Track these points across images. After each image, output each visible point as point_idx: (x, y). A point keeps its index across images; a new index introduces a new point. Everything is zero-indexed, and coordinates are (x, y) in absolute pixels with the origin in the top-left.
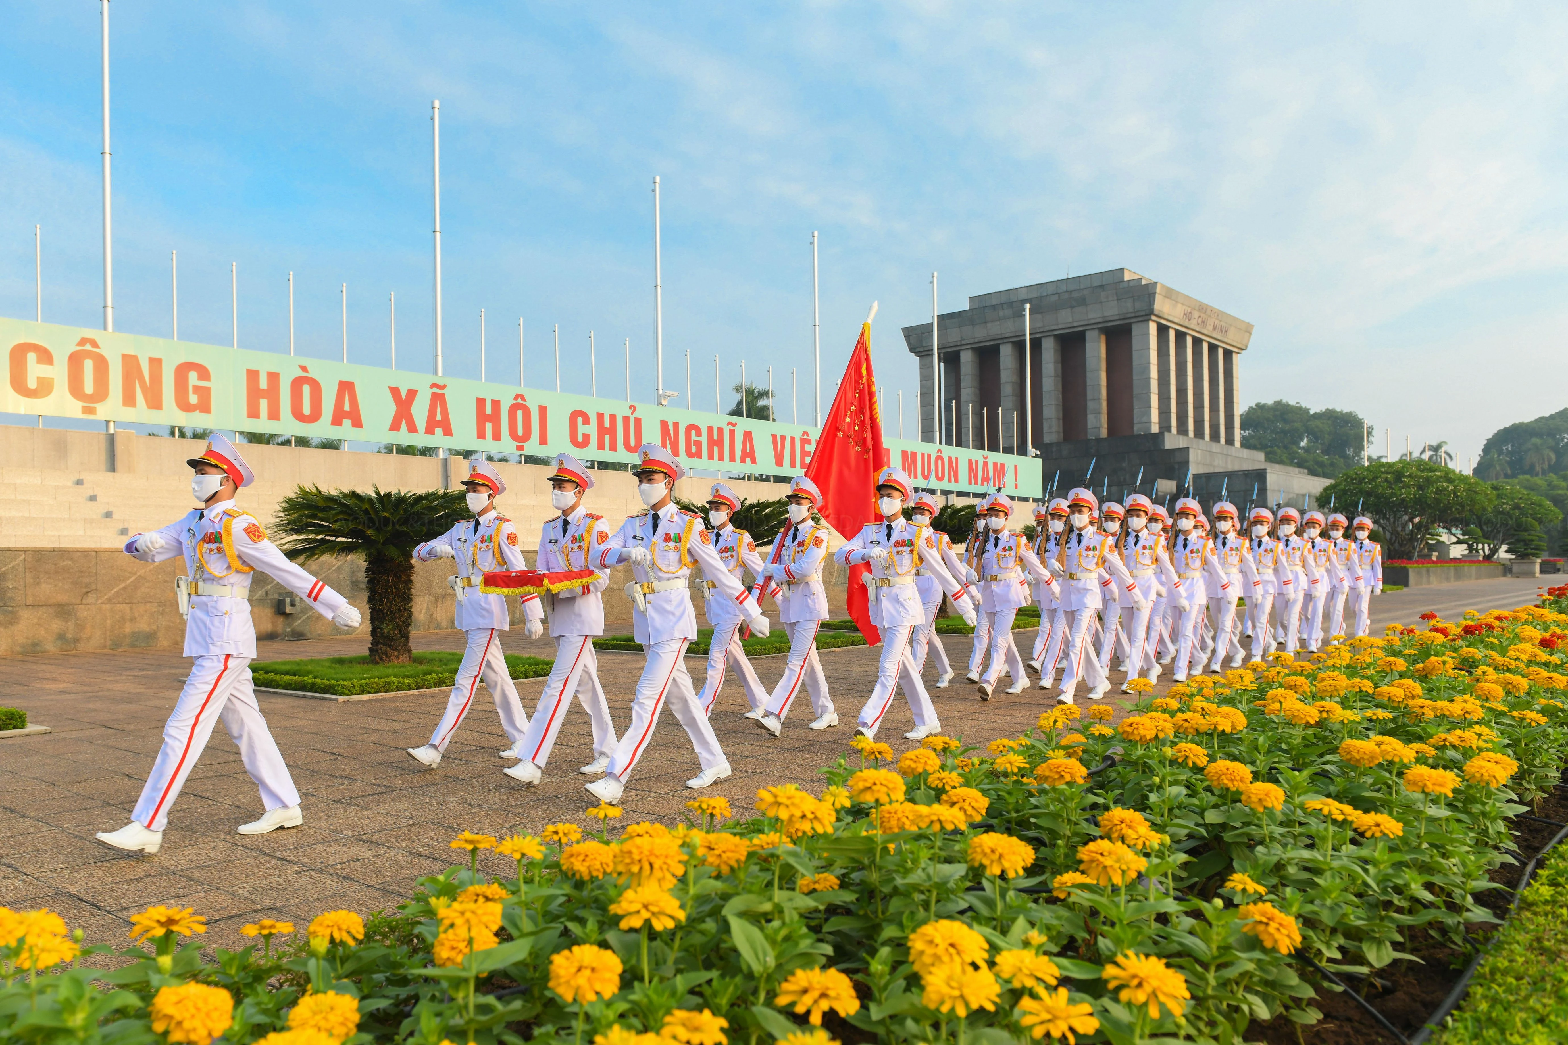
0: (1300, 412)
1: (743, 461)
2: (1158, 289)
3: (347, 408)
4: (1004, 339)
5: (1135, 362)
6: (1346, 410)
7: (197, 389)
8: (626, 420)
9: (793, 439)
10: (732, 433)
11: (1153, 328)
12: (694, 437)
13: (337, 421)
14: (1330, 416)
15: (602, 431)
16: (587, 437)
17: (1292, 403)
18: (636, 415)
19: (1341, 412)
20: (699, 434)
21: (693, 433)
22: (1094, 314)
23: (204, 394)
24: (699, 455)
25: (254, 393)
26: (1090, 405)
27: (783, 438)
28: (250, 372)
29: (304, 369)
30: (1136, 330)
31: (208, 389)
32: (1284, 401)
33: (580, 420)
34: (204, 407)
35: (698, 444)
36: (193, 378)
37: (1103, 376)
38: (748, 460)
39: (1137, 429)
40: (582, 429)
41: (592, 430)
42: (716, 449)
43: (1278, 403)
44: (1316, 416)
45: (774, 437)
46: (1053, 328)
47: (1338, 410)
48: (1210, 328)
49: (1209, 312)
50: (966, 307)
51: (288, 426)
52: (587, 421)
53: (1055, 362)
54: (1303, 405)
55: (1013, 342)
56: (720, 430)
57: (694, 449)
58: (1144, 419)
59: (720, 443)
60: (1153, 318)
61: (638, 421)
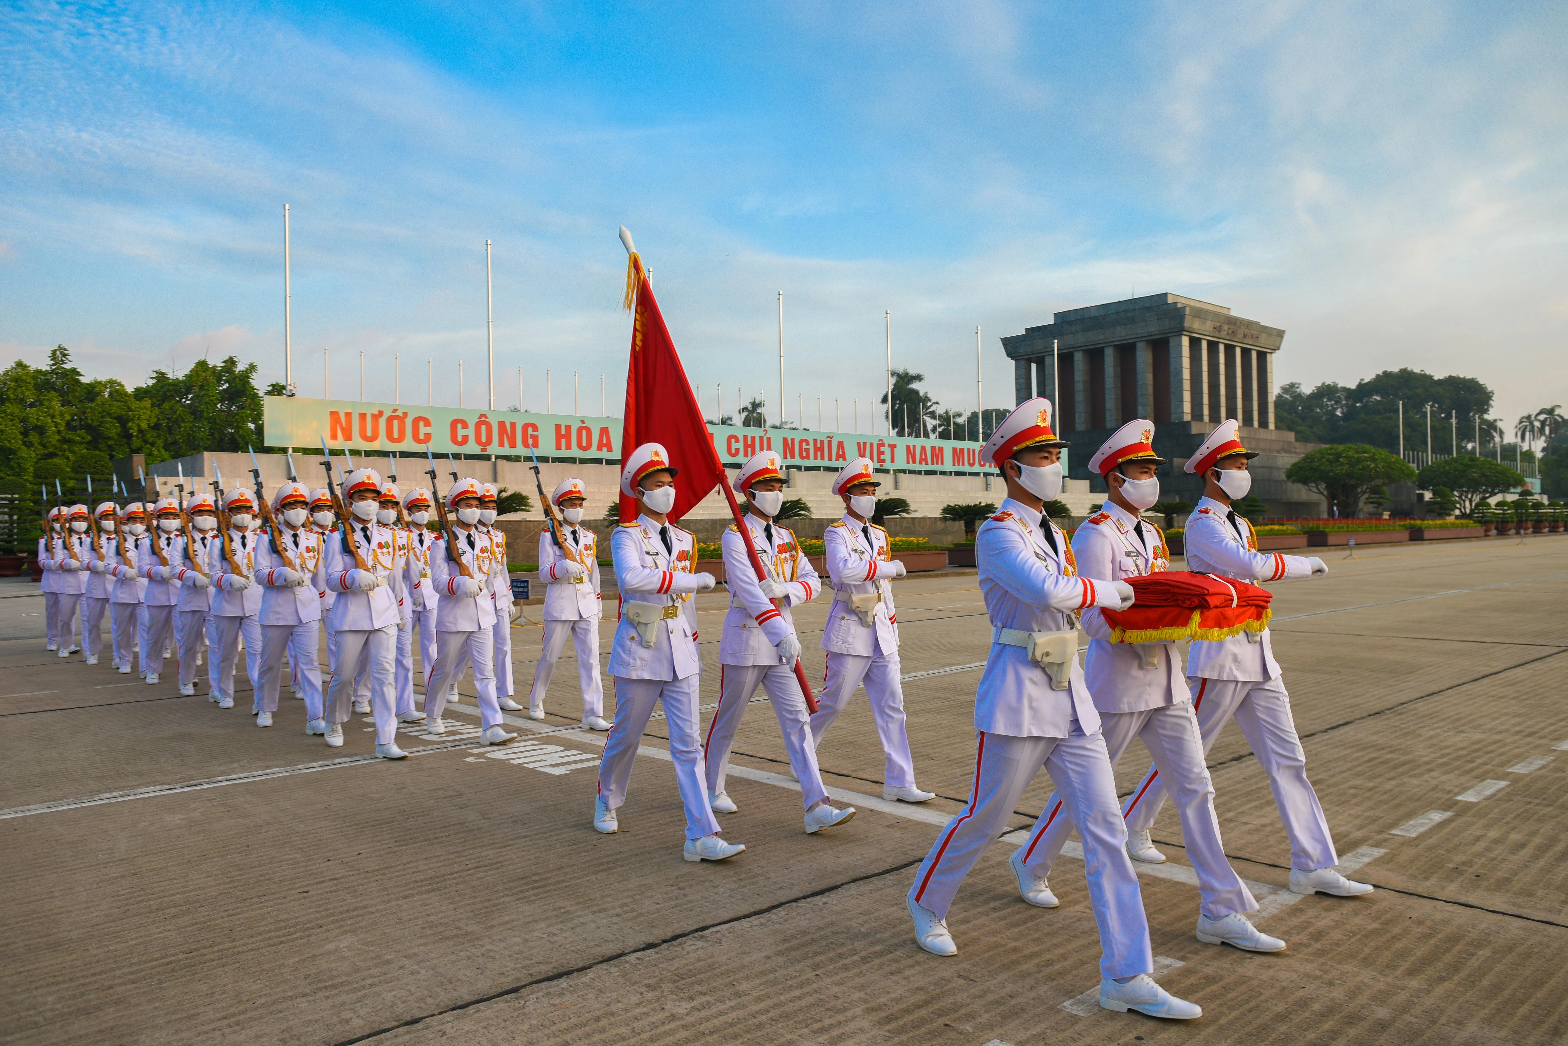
0: (1425, 379)
1: (837, 459)
2: (1187, 311)
3: (605, 441)
4: (1077, 348)
5: (1172, 366)
6: (1469, 376)
7: (532, 436)
8: (761, 439)
9: (872, 444)
10: (830, 443)
11: (1185, 341)
12: (804, 446)
13: (599, 449)
14: (1453, 382)
15: (746, 446)
16: (737, 450)
17: (1417, 370)
18: (768, 435)
19: (1464, 378)
20: (808, 444)
21: (804, 444)
22: (1141, 330)
23: (535, 438)
24: (808, 457)
25: (559, 436)
26: (1140, 399)
27: (865, 444)
28: (557, 426)
29: (583, 422)
30: (1173, 342)
31: (537, 436)
32: (1409, 369)
33: (733, 440)
34: (536, 445)
35: (807, 451)
36: (530, 430)
37: (1150, 377)
38: (841, 459)
39: (1174, 418)
40: (734, 445)
41: (741, 446)
42: (819, 453)
43: (1404, 372)
44: (1440, 382)
45: (859, 444)
46: (1111, 340)
47: (1461, 376)
48: (1241, 336)
49: (1238, 324)
50: (1051, 321)
51: (576, 452)
52: (737, 441)
53: (1115, 366)
54: (1428, 373)
55: (1084, 350)
56: (822, 442)
57: (804, 454)
58: (1179, 410)
59: (822, 449)
60: (1185, 333)
61: (769, 439)
